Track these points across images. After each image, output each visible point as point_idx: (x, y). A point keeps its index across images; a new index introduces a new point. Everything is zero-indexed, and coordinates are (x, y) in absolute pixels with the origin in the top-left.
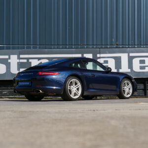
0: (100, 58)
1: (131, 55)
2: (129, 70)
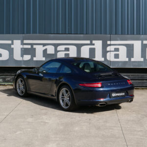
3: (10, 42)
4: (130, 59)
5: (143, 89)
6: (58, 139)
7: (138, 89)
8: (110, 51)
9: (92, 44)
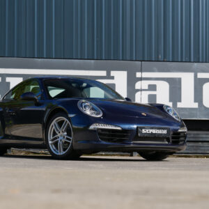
0: (141, 79)
1: (201, 75)
2: (196, 105)
4: (175, 105)
5: (197, 157)
7: (189, 157)
8: (141, 90)
9: (109, 77)
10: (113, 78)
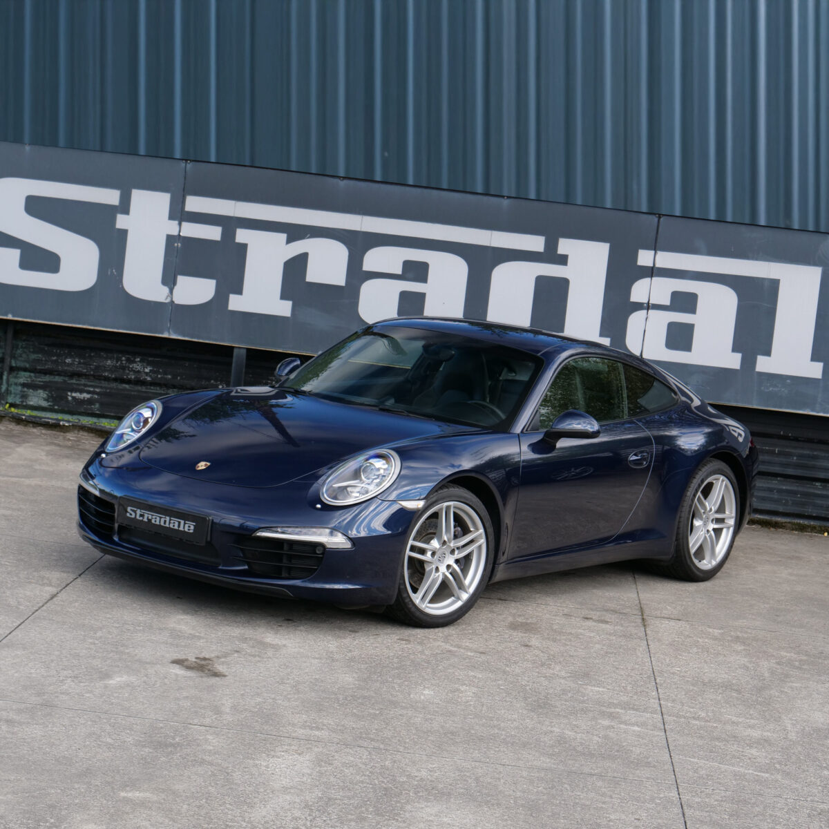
0: (652, 272)
3: (110, 197)
6: (323, 734)
8: (648, 307)
10: (563, 260)
